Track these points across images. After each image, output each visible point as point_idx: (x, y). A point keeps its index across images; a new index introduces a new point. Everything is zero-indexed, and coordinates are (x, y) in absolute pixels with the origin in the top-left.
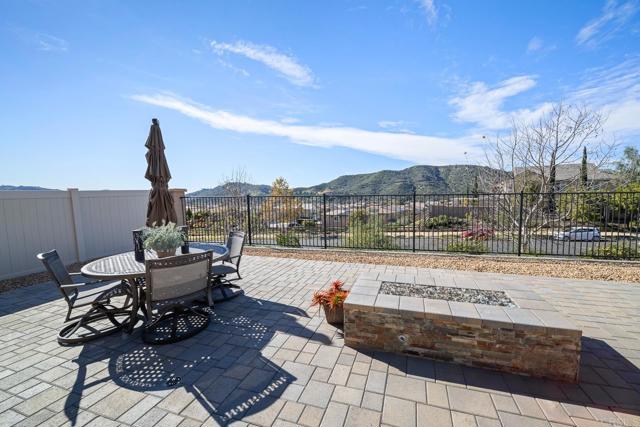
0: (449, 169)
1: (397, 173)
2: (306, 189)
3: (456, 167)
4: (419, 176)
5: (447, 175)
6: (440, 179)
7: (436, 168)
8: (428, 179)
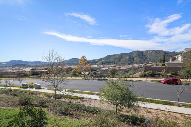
0: (147, 52)
1: (127, 54)
2: (96, 60)
3: (150, 51)
4: (136, 55)
5: (146, 54)
6: (143, 55)
7: (142, 51)
8: (139, 56)
